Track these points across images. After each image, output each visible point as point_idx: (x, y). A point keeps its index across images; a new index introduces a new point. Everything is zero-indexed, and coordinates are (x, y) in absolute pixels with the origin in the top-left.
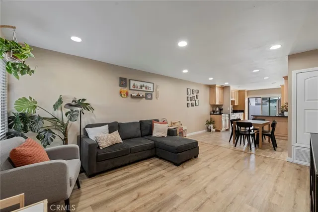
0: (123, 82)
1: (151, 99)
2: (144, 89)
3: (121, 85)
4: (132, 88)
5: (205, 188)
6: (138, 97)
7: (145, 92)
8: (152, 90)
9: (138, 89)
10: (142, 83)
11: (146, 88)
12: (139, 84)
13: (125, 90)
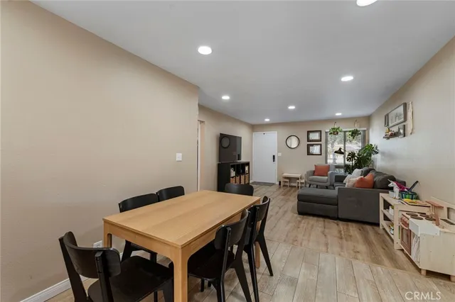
1: (404, 136)
8: (403, 118)
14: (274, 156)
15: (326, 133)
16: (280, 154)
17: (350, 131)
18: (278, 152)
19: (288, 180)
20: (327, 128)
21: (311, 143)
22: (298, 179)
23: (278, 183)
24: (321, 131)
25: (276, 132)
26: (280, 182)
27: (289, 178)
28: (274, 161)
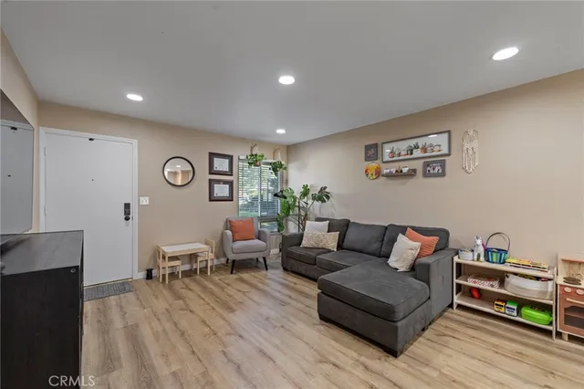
0: (372, 152)
1: (443, 174)
2: (417, 153)
3: (368, 158)
4: (387, 158)
6: (399, 175)
7: (422, 161)
8: (445, 151)
9: (401, 158)
10: (412, 143)
11: (424, 150)
12: (403, 146)
13: (373, 165)
15: (240, 160)
17: (270, 164)
18: (141, 195)
20: (242, 154)
21: (215, 178)
23: (144, 275)
24: (231, 157)
25: (135, 141)
28: (127, 219)
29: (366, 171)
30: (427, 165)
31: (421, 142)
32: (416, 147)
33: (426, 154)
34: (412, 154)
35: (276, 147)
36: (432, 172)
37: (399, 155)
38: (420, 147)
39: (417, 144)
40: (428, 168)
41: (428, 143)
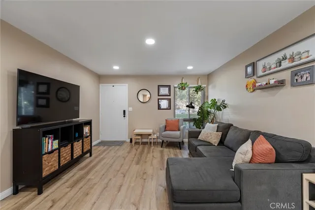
1: (311, 82)
2: (285, 64)
4: (260, 73)
5: (124, 176)
7: (289, 71)
9: (271, 71)
10: (280, 55)
12: (272, 61)
13: (251, 81)
14: (124, 111)
15: (175, 87)
16: (131, 109)
17: (194, 87)
18: (129, 106)
19: (140, 137)
20: (176, 84)
21: (161, 97)
22: (150, 135)
23: (129, 140)
24: (170, 86)
25: (127, 85)
26: (131, 140)
27: (141, 135)
28: (124, 117)
29: (247, 86)
30: (295, 74)
31: (288, 52)
32: (285, 58)
33: (294, 64)
34: (280, 66)
35: (198, 77)
36: (299, 80)
37: (270, 69)
38: (288, 57)
39: (285, 55)
40: (296, 78)
41: (295, 52)
